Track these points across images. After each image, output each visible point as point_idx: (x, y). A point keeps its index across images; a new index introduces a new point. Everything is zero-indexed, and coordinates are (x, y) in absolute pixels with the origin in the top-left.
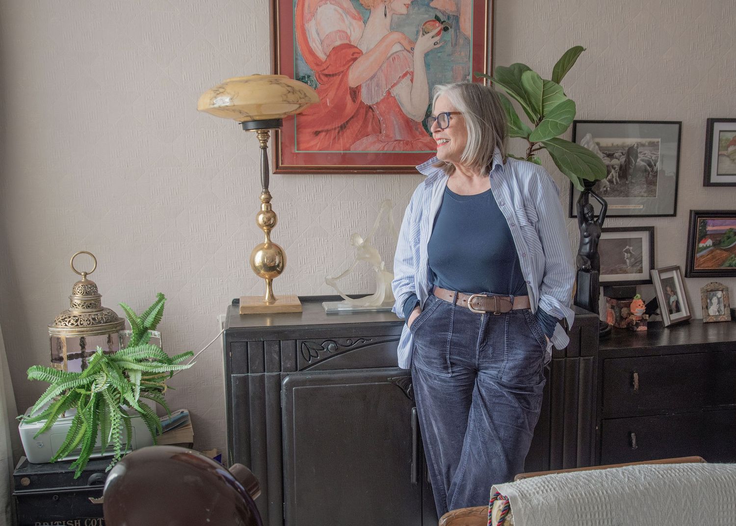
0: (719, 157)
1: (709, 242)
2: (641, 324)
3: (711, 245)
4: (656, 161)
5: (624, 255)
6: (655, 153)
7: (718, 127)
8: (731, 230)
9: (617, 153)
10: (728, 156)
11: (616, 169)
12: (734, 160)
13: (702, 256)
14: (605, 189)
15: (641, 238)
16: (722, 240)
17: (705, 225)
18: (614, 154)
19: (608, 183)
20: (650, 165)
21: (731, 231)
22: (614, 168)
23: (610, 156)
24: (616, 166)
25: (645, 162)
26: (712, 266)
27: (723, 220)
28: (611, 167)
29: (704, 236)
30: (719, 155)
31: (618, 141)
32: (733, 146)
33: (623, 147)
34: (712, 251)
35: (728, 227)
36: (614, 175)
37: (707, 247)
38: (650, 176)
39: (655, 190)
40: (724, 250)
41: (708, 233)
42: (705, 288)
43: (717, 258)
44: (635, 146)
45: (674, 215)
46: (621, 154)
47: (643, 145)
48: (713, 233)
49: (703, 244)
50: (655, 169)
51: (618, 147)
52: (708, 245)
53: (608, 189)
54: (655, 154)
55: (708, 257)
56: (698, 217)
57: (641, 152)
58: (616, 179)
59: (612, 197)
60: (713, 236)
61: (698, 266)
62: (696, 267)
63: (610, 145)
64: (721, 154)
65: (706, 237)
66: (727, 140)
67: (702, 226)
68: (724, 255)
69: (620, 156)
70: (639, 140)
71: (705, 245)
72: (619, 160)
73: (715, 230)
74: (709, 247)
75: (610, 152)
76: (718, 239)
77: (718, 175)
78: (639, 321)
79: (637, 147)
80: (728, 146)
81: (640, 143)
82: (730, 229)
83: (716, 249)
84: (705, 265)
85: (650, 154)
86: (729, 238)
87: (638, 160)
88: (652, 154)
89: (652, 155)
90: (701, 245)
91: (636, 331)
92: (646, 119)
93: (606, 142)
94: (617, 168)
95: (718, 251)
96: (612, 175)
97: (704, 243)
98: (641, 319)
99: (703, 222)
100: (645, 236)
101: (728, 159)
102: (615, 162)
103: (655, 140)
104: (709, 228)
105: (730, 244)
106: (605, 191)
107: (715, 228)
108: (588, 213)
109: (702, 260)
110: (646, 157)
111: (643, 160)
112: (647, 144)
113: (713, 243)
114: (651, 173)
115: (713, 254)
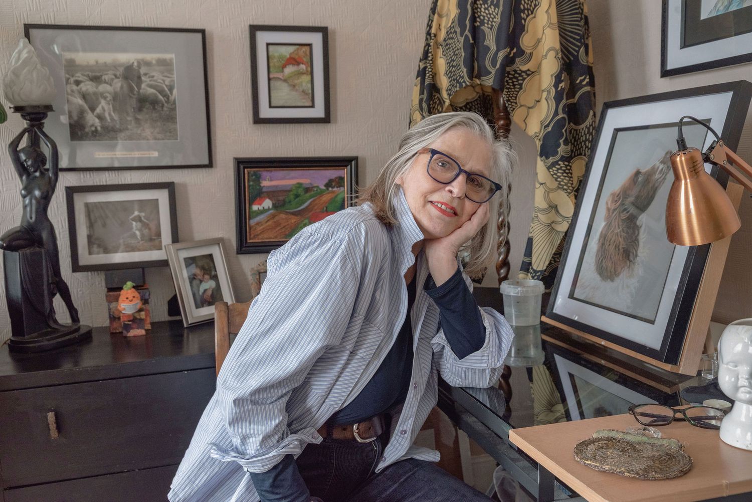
0: (272, 82)
1: (268, 203)
2: (134, 326)
3: (271, 207)
4: (171, 89)
5: (132, 224)
6: (168, 75)
7: (263, 38)
8: (300, 185)
9: (107, 74)
10: (285, 81)
11: (108, 99)
12: (294, 86)
13: (258, 224)
14: (93, 129)
15: (157, 200)
16: (287, 200)
17: (258, 179)
18: (102, 76)
19: (97, 120)
20: (161, 92)
21: (299, 187)
22: (105, 98)
23: (96, 79)
24: (108, 95)
25: (154, 89)
26: (276, 237)
27: (287, 172)
28: (99, 96)
29: (259, 195)
30: (269, 79)
31: (106, 58)
32: (291, 66)
33: (115, 66)
34: (273, 216)
35: (294, 182)
36: (106, 108)
37: (264, 211)
38: (165, 109)
39: (175, 130)
40: (294, 214)
41: (264, 190)
42: (256, 269)
43: (282, 226)
44: (136, 64)
45: (210, 165)
46: (113, 77)
47: (148, 64)
48: (269, 190)
49: (259, 206)
50: (172, 98)
51: (106, 67)
52: (266, 207)
53: (99, 128)
54: (168, 77)
55: (268, 224)
56: (244, 168)
57: (145, 74)
58: (110, 115)
59: (106, 140)
60: (272, 194)
61: (254, 238)
62: (250, 239)
63: (92, 62)
64: (274, 78)
65: (262, 195)
66: (281, 57)
67: (253, 181)
68: (293, 221)
69: (112, 80)
70: (140, 56)
71: (261, 208)
72: (111, 85)
73: (274, 186)
74: (269, 209)
75: (94, 74)
76: (281, 198)
77: (271, 107)
78: (129, 321)
79: (139, 67)
80: (284, 66)
81: (143, 60)
82: (298, 183)
83: (280, 213)
84: (266, 236)
85: (161, 77)
86: (297, 196)
87: (143, 86)
88: (164, 76)
89: (165, 78)
90: (255, 207)
91: (126, 337)
92: (152, 25)
93: (85, 58)
94: (109, 97)
95: (283, 216)
96: (103, 108)
97: (260, 204)
98: (132, 318)
99: (255, 174)
100: (162, 196)
101: (285, 85)
102: (103, 88)
103: (168, 56)
104: (265, 183)
105: (301, 205)
106: (93, 132)
107: (274, 183)
108: (25, 160)
109: (259, 228)
110: (154, 81)
111: (151, 86)
112: (154, 62)
113: (273, 204)
114: (166, 105)
115: (275, 220)
